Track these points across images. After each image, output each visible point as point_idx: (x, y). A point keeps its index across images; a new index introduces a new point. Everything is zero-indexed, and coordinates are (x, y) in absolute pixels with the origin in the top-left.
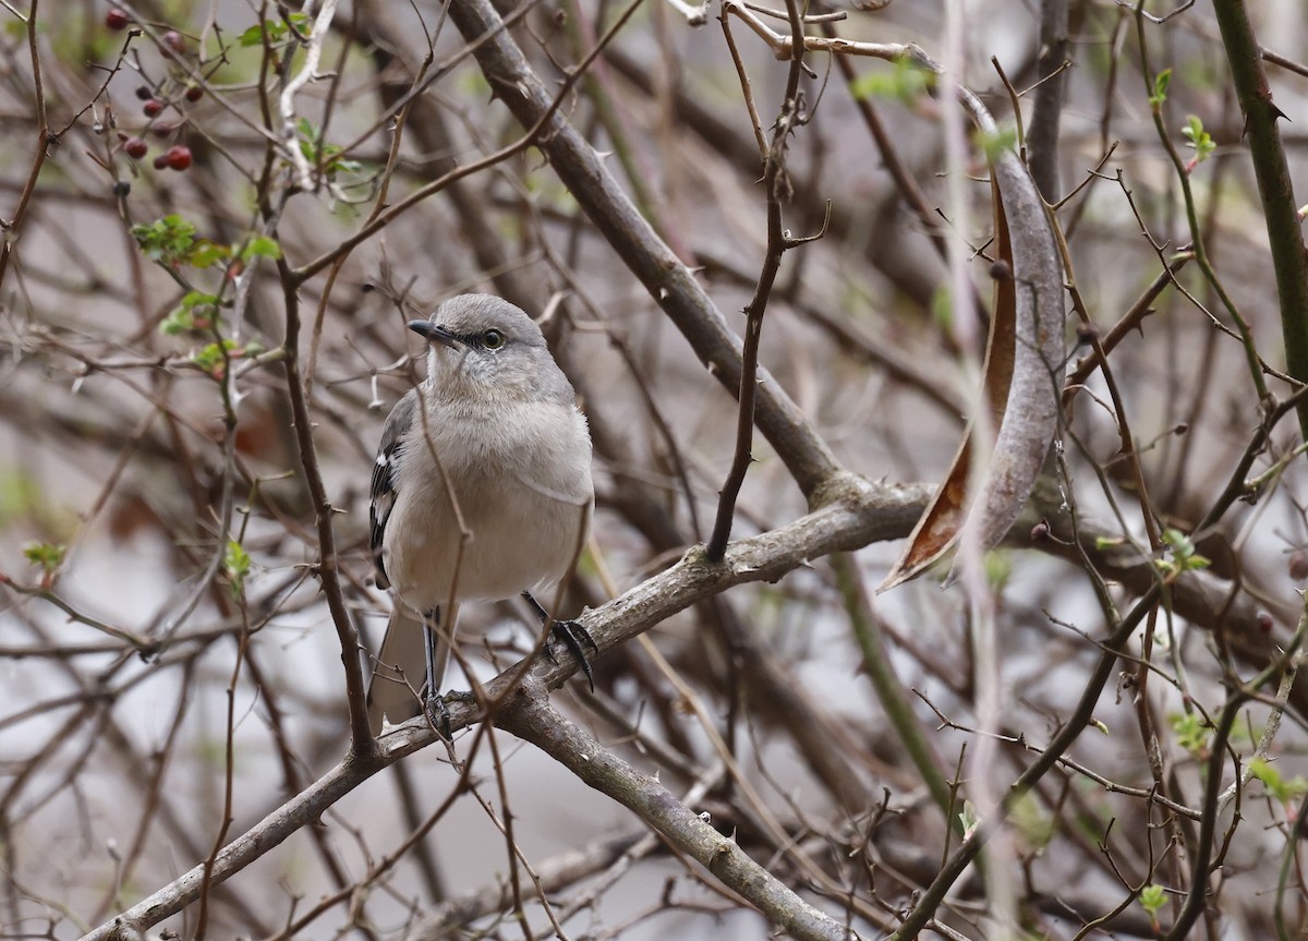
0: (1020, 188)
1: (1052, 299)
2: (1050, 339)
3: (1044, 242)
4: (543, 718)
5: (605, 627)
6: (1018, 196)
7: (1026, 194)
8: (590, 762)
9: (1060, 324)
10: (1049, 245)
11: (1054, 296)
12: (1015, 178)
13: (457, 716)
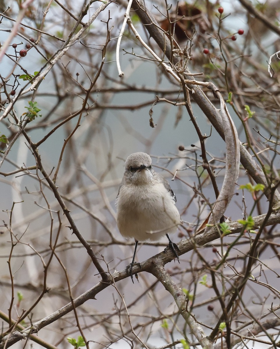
0: (226, 124)
1: (233, 156)
2: (232, 167)
3: (231, 139)
4: (158, 270)
5: (184, 245)
6: (225, 127)
7: (228, 126)
8: (166, 283)
9: (234, 163)
10: (232, 140)
11: (233, 155)
12: (225, 121)
13: (135, 269)
